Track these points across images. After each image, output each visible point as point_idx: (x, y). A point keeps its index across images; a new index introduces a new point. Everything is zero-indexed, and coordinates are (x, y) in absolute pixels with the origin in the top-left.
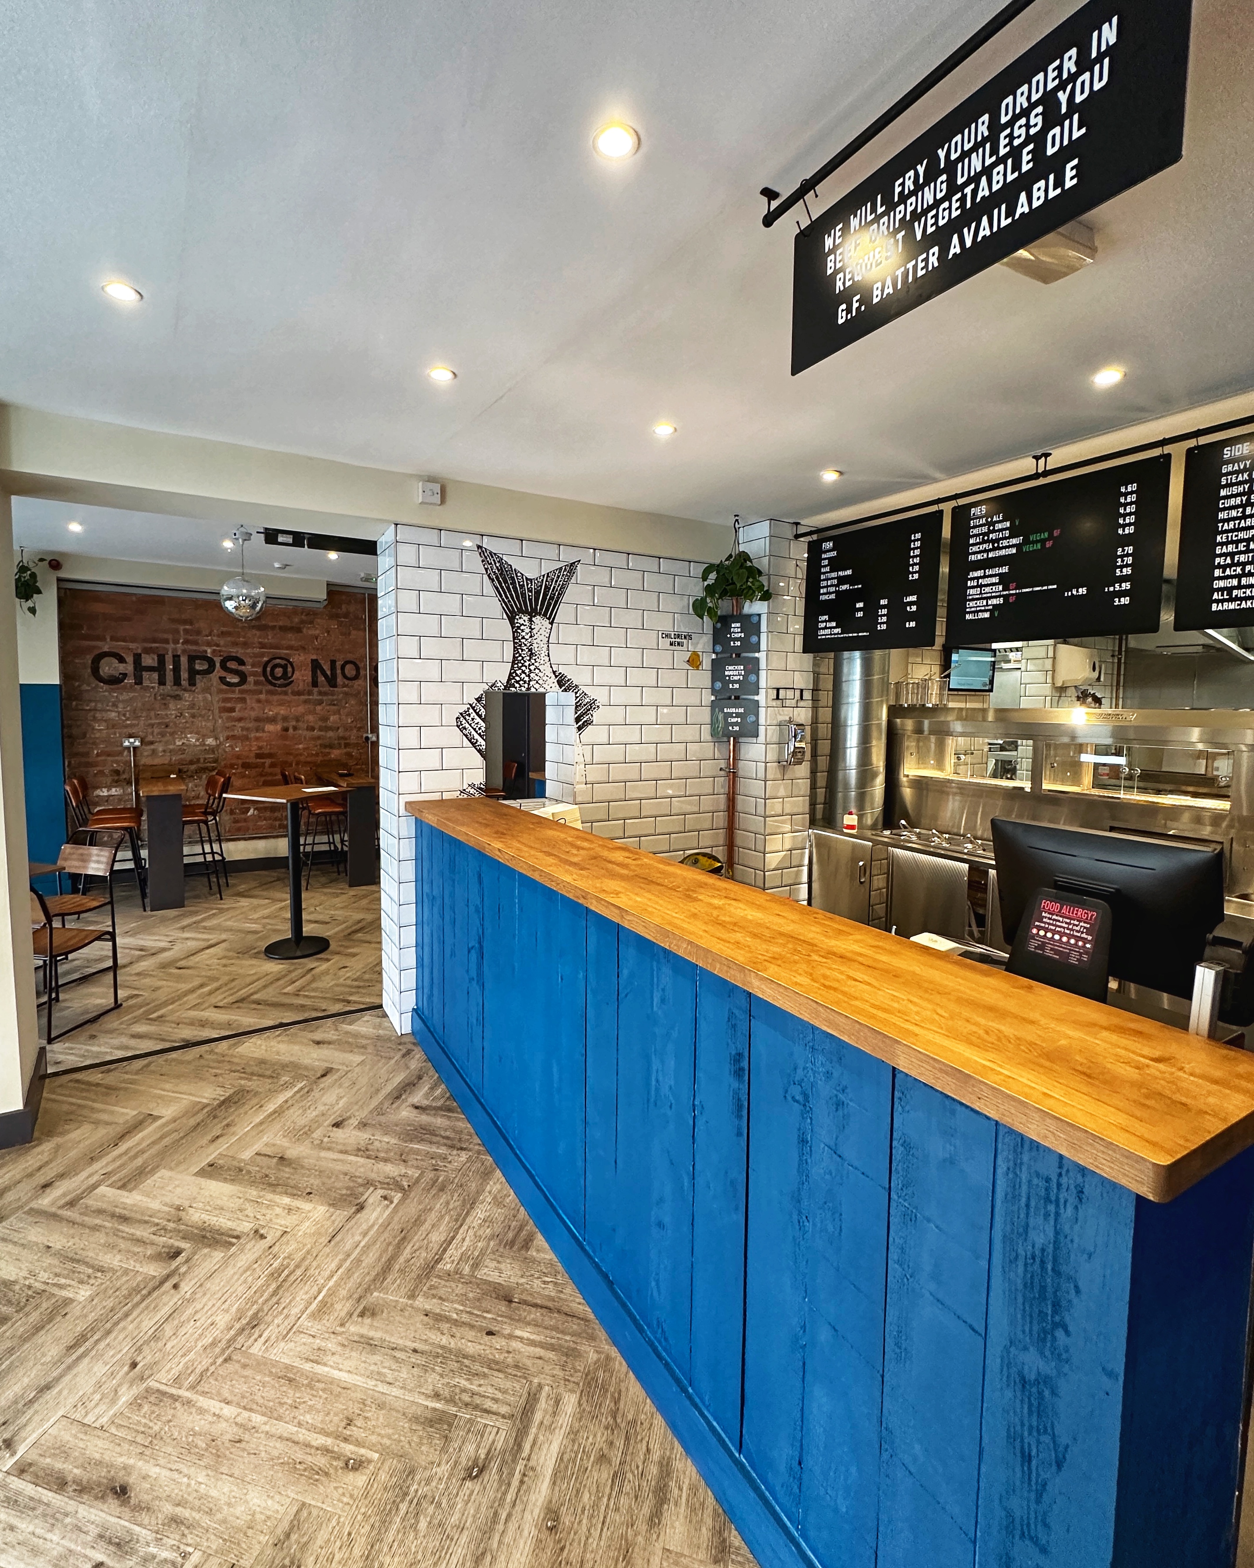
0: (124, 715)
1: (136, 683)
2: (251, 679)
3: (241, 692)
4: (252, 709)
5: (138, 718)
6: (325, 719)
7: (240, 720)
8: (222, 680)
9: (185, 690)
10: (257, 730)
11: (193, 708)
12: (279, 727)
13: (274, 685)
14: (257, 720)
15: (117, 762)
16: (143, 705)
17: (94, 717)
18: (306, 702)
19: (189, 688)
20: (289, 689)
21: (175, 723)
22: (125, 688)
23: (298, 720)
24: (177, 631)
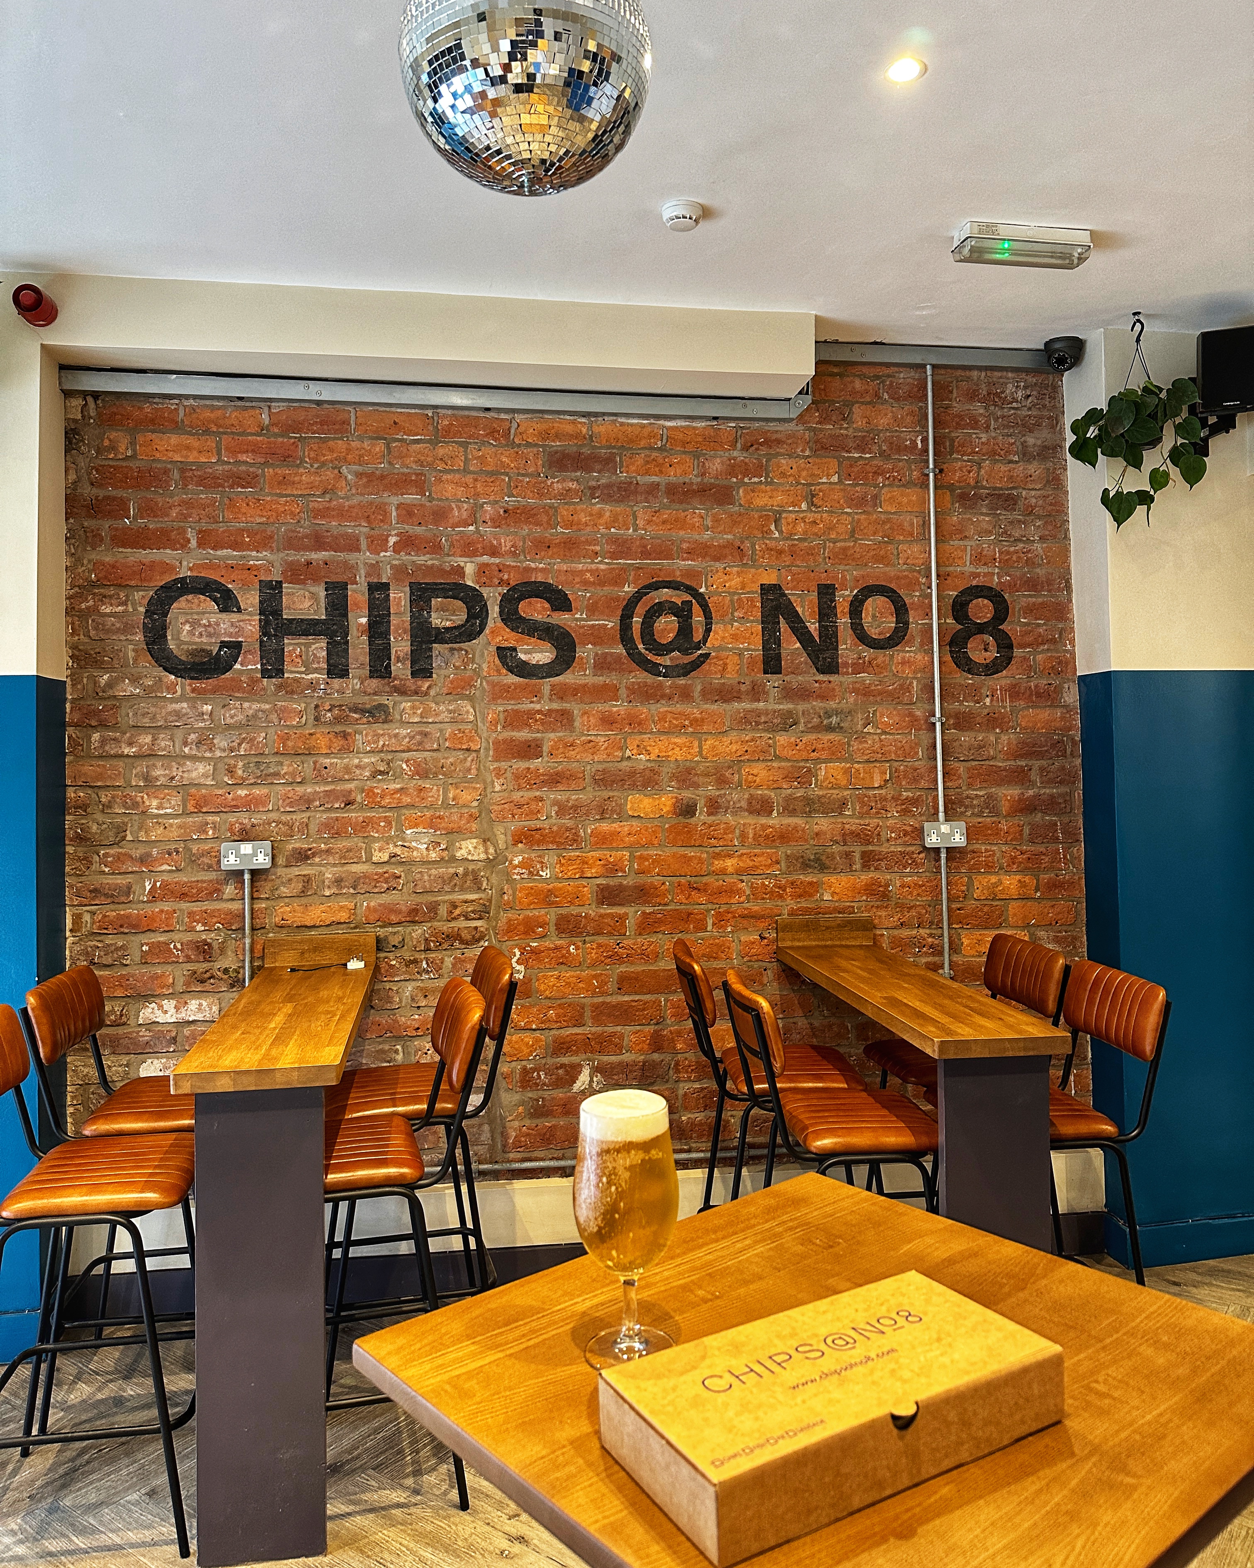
0: (231, 771)
1: (266, 674)
2: (586, 652)
3: (561, 693)
4: (590, 745)
5: (266, 778)
6: (804, 777)
7: (554, 780)
8: (505, 654)
9: (402, 691)
10: (603, 814)
11: (420, 747)
12: (666, 802)
13: (653, 669)
14: (604, 780)
15: (206, 918)
16: (285, 739)
17: (147, 778)
18: (746, 721)
19: (411, 683)
20: (696, 682)
21: (370, 793)
22: (235, 686)
23: (722, 781)
24: (382, 510)
